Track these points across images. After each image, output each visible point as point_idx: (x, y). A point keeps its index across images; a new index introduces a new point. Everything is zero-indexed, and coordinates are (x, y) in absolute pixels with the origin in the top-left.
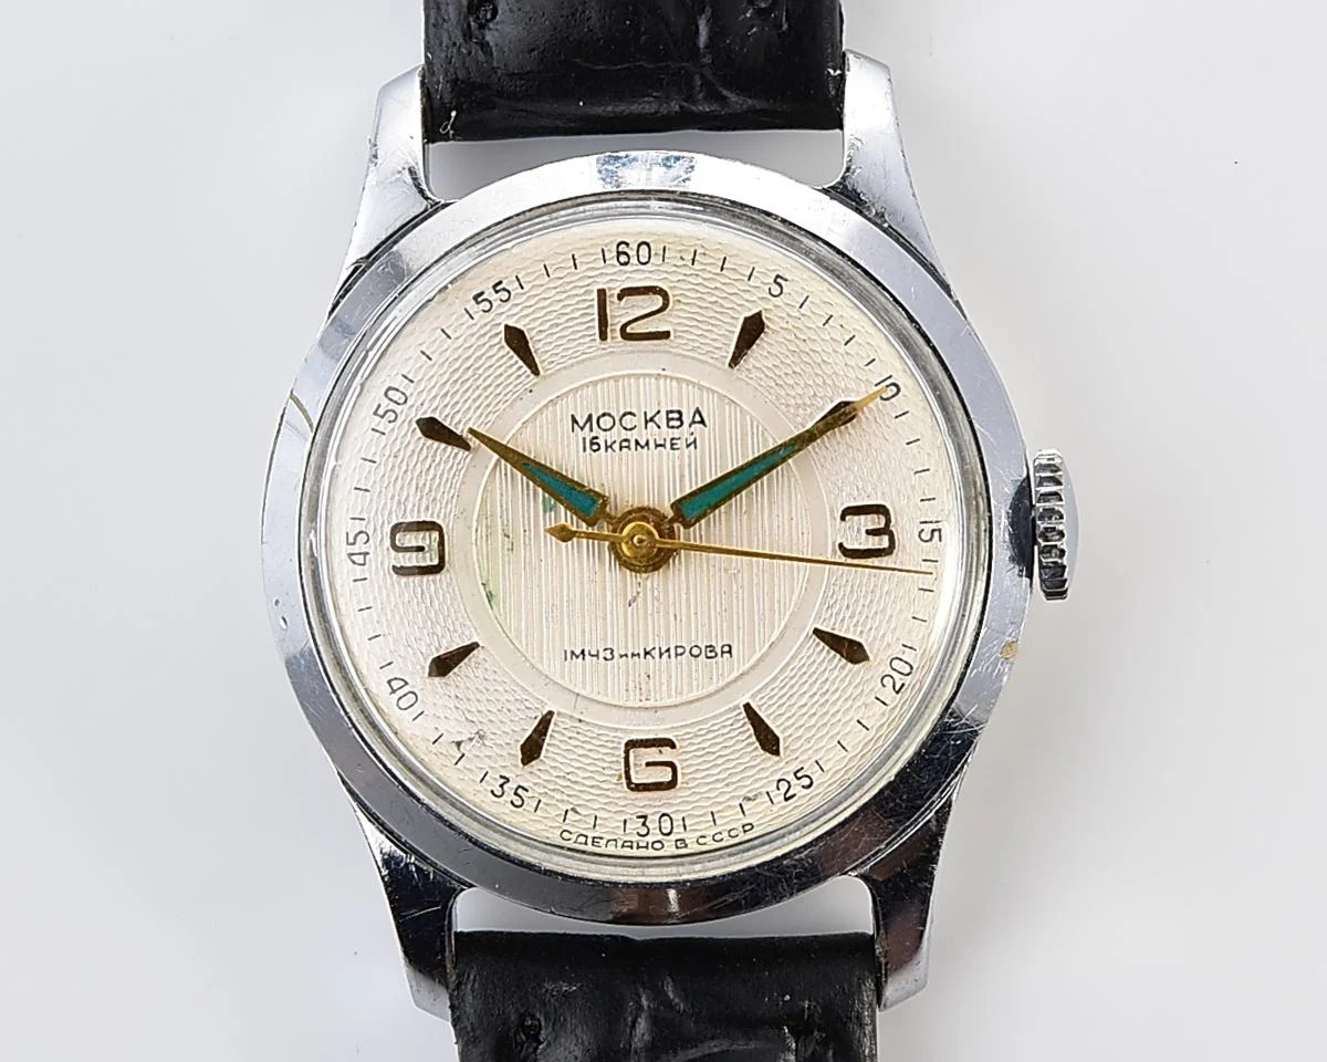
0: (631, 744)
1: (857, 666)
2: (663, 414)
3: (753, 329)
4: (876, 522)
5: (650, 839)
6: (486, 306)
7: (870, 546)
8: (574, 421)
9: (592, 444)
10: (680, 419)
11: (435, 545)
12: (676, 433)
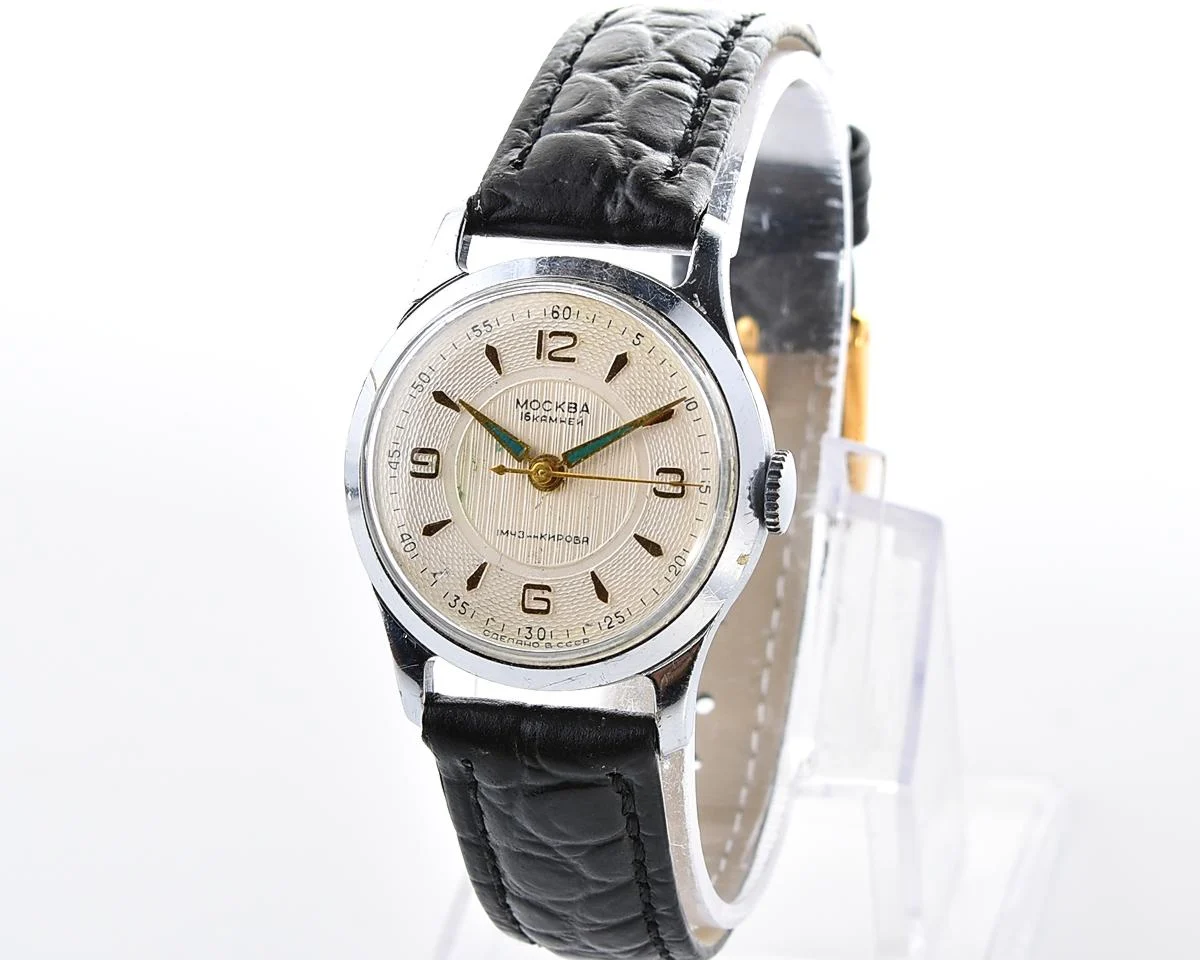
0: (527, 586)
1: (656, 558)
2: (566, 404)
3: (621, 362)
4: (676, 478)
5: (532, 641)
6: (478, 333)
7: (671, 491)
8: (518, 402)
9: (526, 416)
10: (575, 408)
11: (434, 462)
12: (572, 415)
